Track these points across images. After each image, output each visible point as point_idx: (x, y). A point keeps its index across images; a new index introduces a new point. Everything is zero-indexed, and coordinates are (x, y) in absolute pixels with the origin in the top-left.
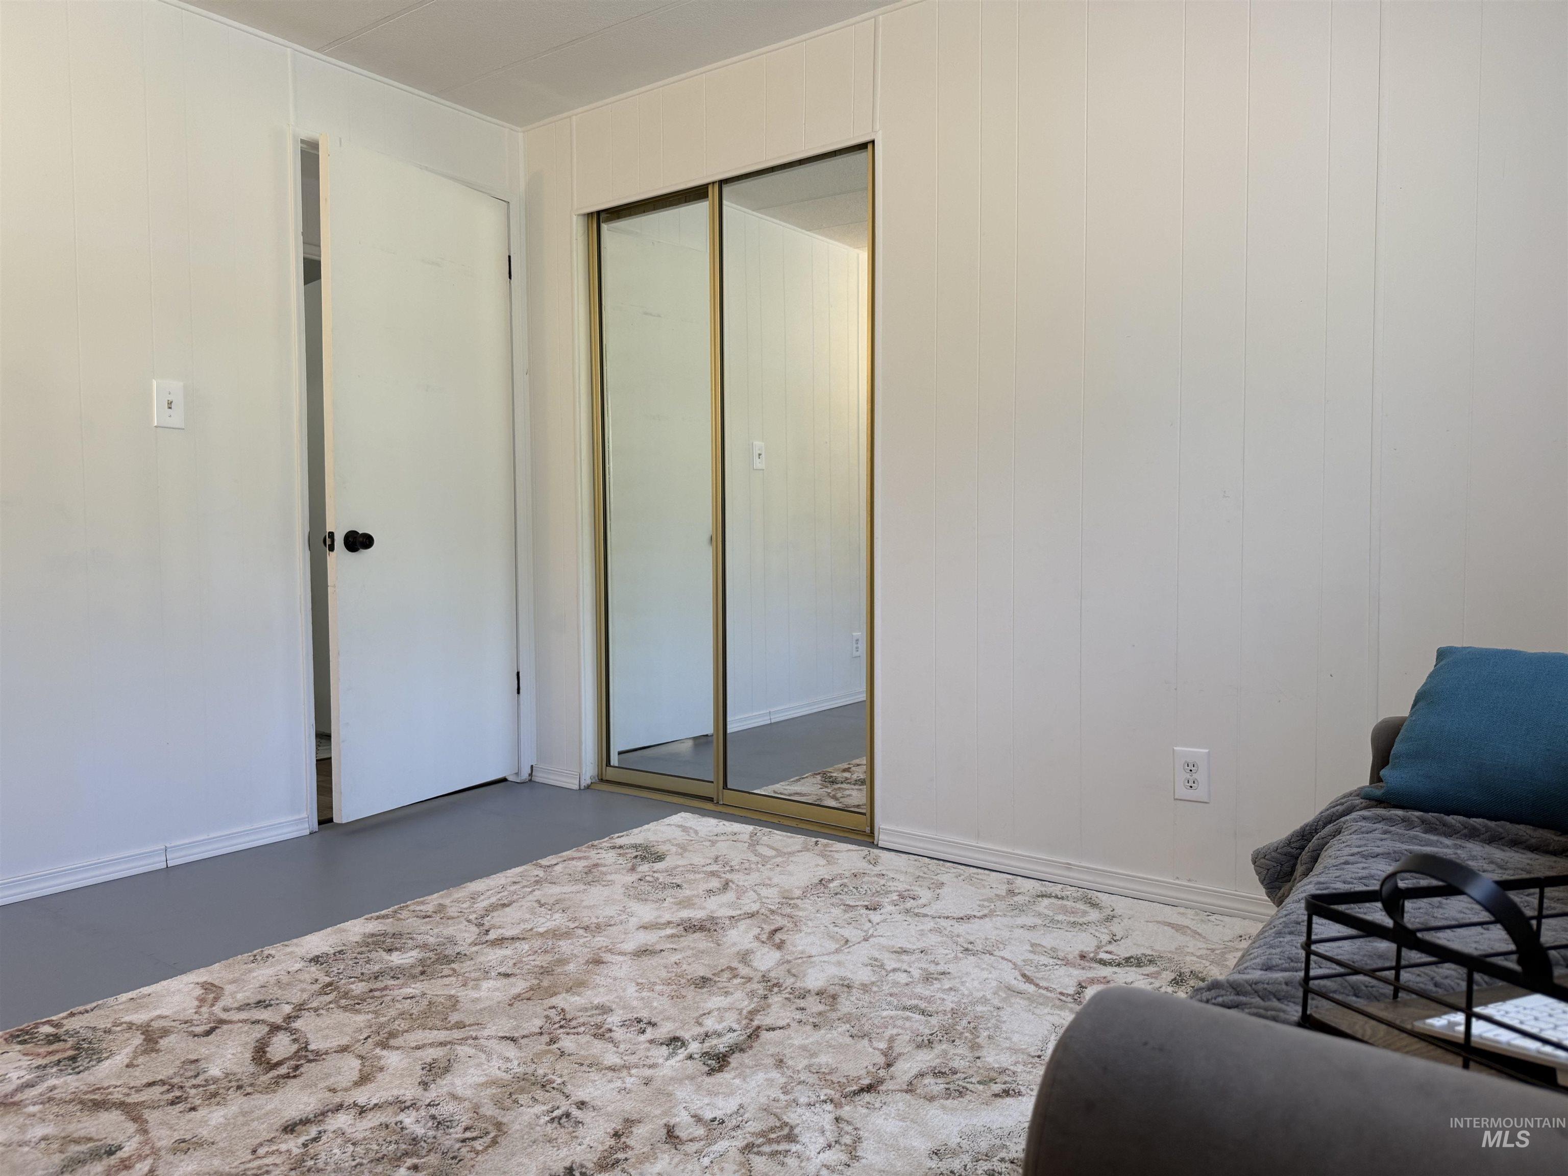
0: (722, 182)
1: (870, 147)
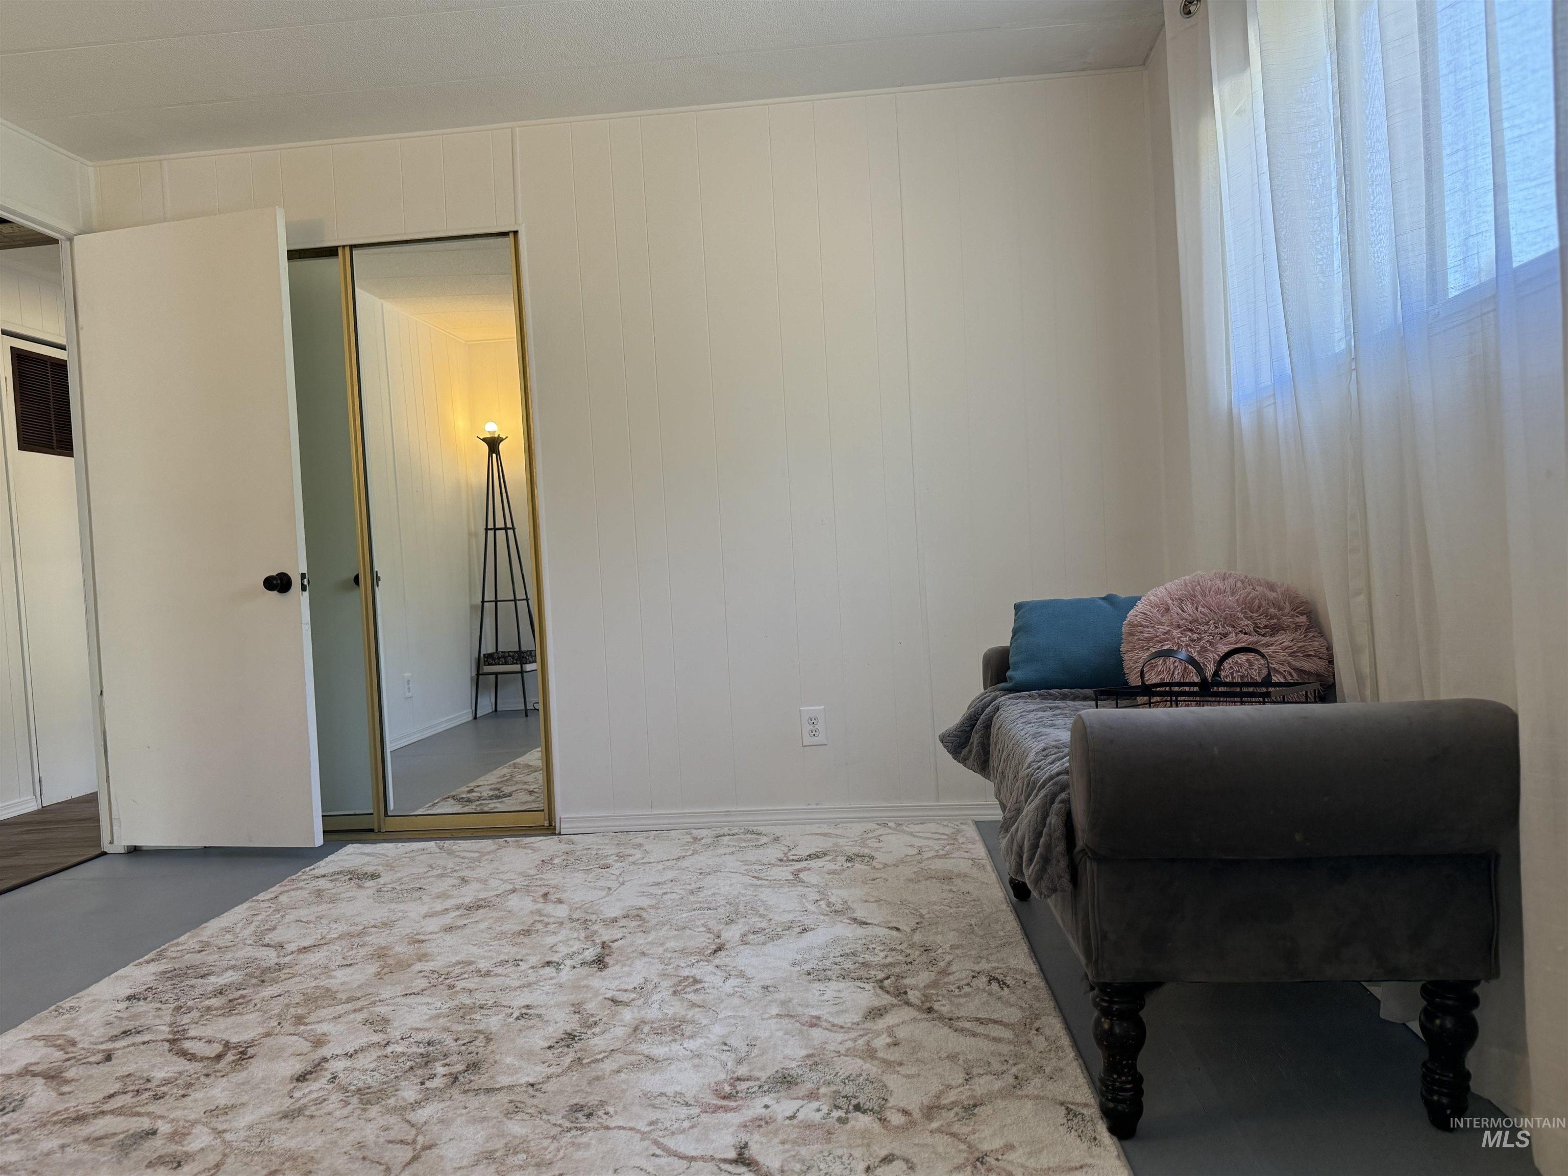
0: (352, 247)
1: (511, 235)
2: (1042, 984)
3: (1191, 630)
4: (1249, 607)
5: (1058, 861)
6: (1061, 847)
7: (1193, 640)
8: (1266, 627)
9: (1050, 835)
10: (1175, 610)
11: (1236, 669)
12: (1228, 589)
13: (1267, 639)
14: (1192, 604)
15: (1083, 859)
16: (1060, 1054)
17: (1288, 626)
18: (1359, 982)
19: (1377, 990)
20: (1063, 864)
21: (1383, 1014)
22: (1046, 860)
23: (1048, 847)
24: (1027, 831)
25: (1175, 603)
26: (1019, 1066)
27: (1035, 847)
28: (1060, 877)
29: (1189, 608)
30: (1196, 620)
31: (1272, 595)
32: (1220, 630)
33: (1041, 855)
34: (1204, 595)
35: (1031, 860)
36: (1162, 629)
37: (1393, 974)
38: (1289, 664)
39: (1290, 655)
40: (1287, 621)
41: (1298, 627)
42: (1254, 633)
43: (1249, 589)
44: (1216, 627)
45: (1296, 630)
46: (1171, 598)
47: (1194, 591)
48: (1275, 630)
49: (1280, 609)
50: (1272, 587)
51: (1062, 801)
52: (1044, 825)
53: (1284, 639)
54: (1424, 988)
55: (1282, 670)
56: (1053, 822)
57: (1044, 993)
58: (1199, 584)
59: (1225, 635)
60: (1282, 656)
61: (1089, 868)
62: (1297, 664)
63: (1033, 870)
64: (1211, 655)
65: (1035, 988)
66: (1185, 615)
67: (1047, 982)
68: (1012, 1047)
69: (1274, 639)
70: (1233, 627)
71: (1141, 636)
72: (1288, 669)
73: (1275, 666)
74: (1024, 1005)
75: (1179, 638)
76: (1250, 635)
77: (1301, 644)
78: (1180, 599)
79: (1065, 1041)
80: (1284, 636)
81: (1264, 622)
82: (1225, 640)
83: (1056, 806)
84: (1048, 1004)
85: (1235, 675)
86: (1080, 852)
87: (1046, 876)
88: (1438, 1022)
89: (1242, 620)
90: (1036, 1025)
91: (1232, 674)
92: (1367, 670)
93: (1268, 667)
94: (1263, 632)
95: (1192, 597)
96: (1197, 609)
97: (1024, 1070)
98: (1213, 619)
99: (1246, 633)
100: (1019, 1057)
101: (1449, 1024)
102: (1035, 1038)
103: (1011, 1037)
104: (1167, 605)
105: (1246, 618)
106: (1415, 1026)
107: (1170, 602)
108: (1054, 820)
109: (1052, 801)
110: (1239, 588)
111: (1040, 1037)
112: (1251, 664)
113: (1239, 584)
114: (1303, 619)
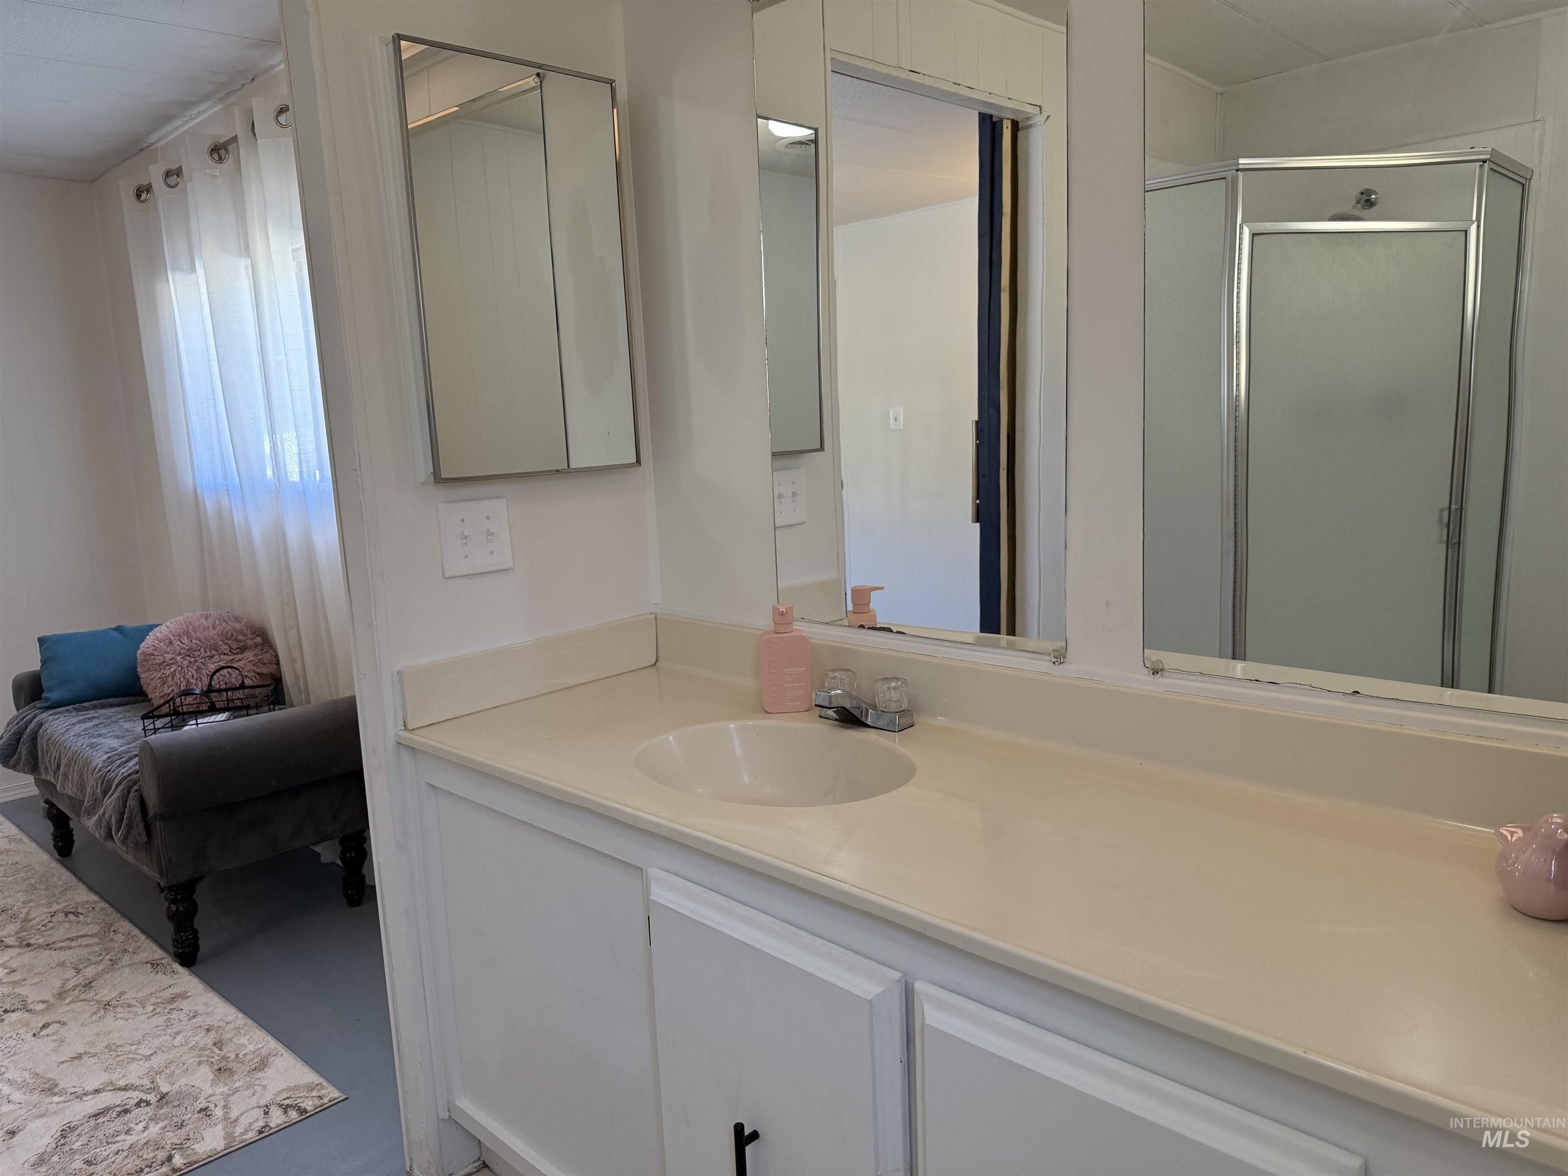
2: (106, 905)
3: (189, 656)
4: (226, 637)
5: (138, 826)
6: (139, 817)
7: (190, 662)
8: (237, 648)
9: (130, 812)
10: (177, 643)
11: (221, 679)
12: (211, 626)
13: (239, 656)
14: (188, 638)
15: (154, 821)
16: (135, 939)
17: (251, 646)
18: (308, 847)
19: (317, 849)
20: (141, 826)
21: (323, 860)
22: (129, 827)
23: (130, 819)
24: (113, 812)
25: (176, 638)
26: (111, 954)
27: (120, 821)
28: (140, 834)
29: (185, 641)
30: (191, 648)
31: (238, 626)
32: (208, 653)
33: (126, 825)
34: (195, 630)
35: (118, 829)
36: (168, 657)
37: (325, 838)
38: (255, 672)
39: (254, 665)
40: (250, 642)
41: (256, 645)
42: (230, 654)
43: (224, 624)
44: (205, 652)
45: (256, 648)
46: (173, 635)
47: (188, 628)
48: (243, 649)
49: (245, 635)
50: (237, 619)
51: (136, 791)
52: (125, 807)
53: (249, 655)
54: (340, 841)
55: (250, 676)
56: (132, 804)
57: (110, 910)
58: (191, 624)
59: (212, 657)
60: (249, 666)
61: (158, 825)
62: (258, 670)
63: (121, 835)
64: (204, 672)
65: (102, 909)
66: (184, 646)
67: (109, 904)
68: (101, 946)
69: (243, 656)
70: (216, 650)
71: (154, 662)
72: (253, 674)
73: (246, 674)
74: (98, 921)
75: (181, 662)
76: (228, 655)
77: (259, 657)
78: (179, 635)
79: (136, 932)
80: (248, 654)
81: (235, 646)
82: (213, 660)
83: (132, 794)
84: (116, 915)
85: (221, 683)
86: (152, 817)
87: (130, 837)
88: (348, 855)
89: (222, 646)
90: (113, 929)
91: (219, 682)
92: (300, 672)
93: (242, 675)
94: (235, 652)
95: (187, 633)
96: (191, 641)
97: (115, 955)
98: (203, 646)
99: (225, 654)
100: (108, 951)
101: (353, 855)
102: (115, 937)
103: (98, 941)
104: (170, 639)
105: (225, 644)
106: (339, 862)
107: (172, 638)
108: (132, 802)
109: (129, 792)
110: (218, 625)
111: (118, 935)
112: (230, 674)
113: (217, 622)
114: (259, 640)
